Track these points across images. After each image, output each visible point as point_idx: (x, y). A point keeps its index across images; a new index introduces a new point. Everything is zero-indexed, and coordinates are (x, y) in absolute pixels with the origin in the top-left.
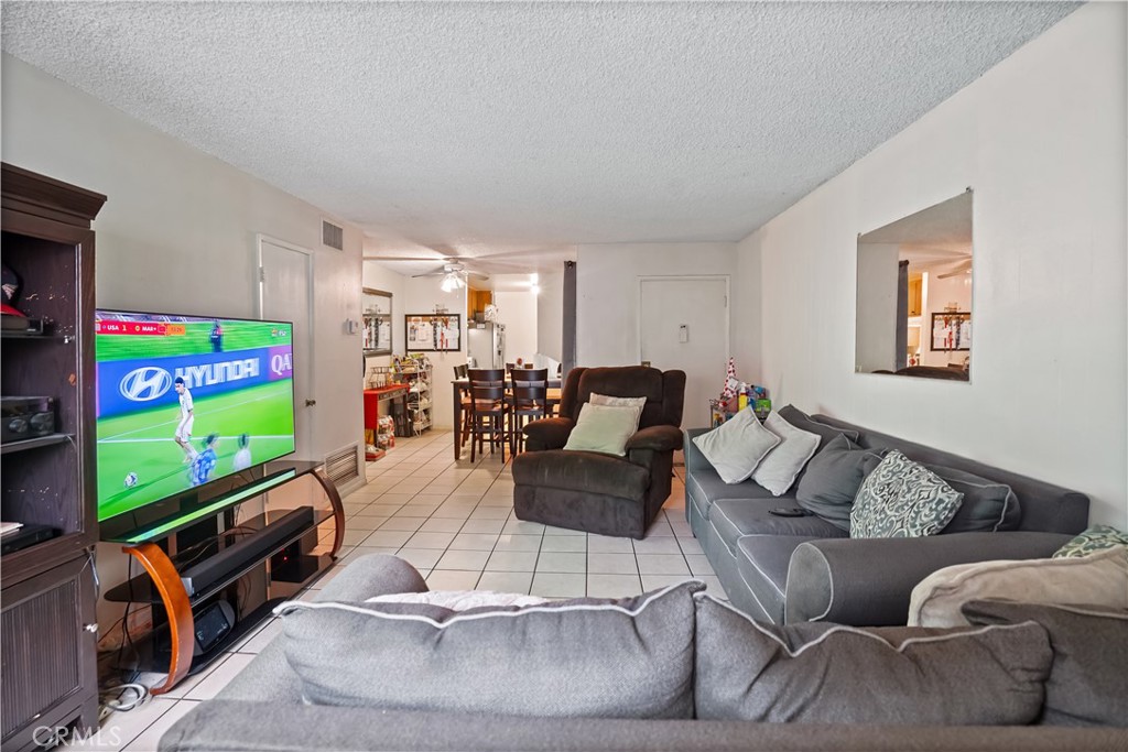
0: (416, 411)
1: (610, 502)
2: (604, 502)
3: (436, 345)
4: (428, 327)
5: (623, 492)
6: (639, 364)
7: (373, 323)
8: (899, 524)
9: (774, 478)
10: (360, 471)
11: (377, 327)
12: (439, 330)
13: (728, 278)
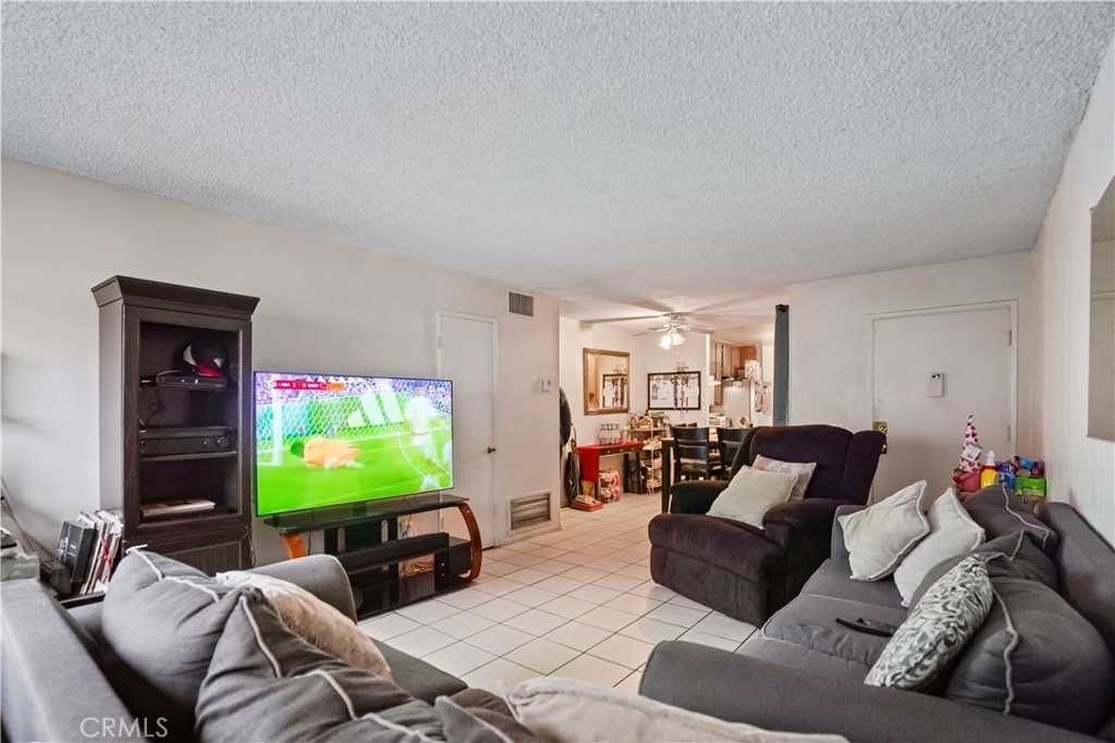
0: (649, 469)
1: (732, 578)
2: (727, 577)
3: (676, 404)
4: (670, 385)
5: (742, 567)
7: (619, 383)
10: (552, 516)
11: (622, 386)
12: (679, 387)
13: (1014, 305)
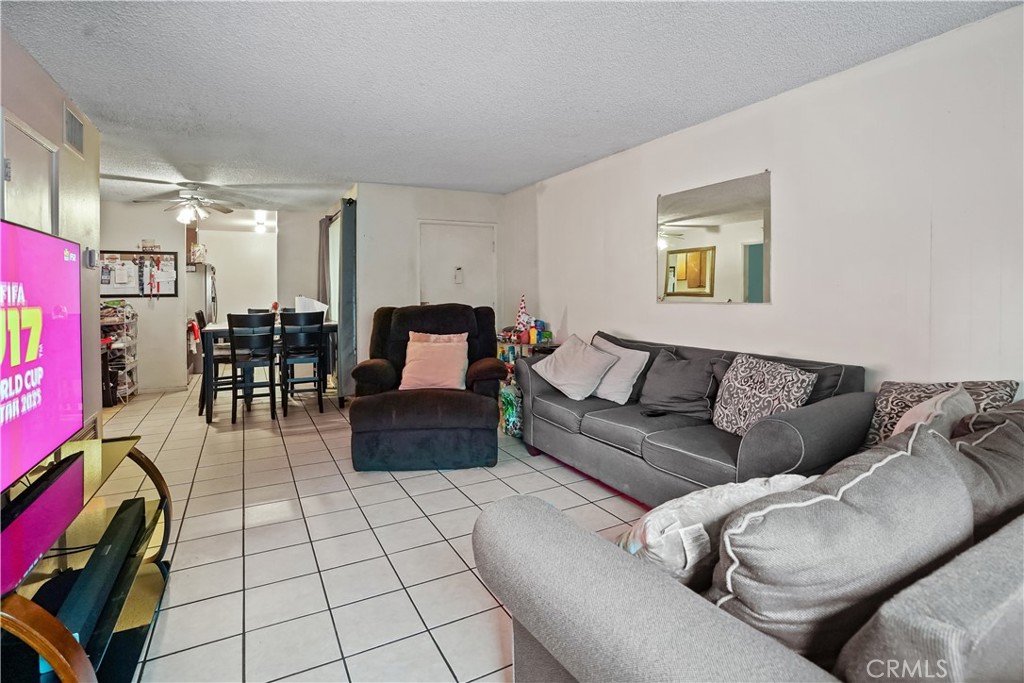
0: (121, 372)
2: (457, 435)
3: (142, 289)
4: (130, 267)
5: (479, 423)
6: (419, 304)
8: (776, 402)
9: (617, 391)
12: (146, 271)
13: (495, 225)
